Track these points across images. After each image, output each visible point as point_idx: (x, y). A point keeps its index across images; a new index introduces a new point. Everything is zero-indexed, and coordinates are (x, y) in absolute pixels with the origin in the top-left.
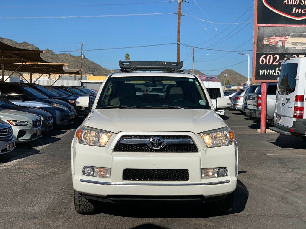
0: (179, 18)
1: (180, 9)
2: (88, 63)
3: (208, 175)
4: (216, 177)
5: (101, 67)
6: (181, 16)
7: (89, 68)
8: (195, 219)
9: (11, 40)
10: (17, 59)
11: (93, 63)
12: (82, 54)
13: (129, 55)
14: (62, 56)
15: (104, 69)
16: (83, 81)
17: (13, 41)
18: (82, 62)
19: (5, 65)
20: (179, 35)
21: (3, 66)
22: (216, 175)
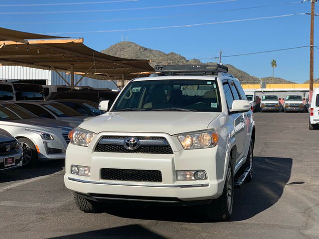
0: (312, 19)
1: (313, 9)
3: (186, 178)
4: (193, 180)
6: (315, 16)
8: (187, 223)
9: (160, 52)
10: (131, 69)
12: (220, 62)
13: (275, 62)
17: (162, 52)
19: (125, 76)
20: (312, 37)
21: (123, 76)
22: (193, 178)
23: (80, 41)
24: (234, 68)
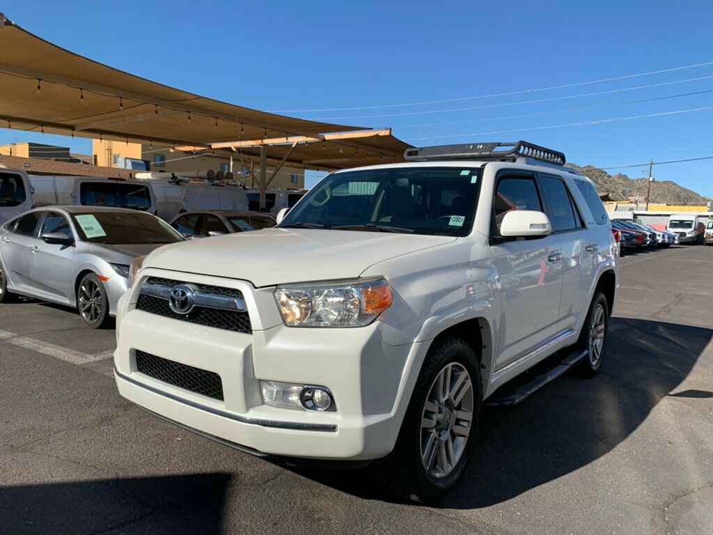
2: (678, 190)
4: (298, 408)
5: (698, 195)
7: (679, 197)
11: (686, 190)
12: (650, 176)
14: (639, 182)
15: (704, 198)
16: (636, 212)
18: (649, 188)
22: (299, 404)
23: (387, 133)
24: (677, 185)
